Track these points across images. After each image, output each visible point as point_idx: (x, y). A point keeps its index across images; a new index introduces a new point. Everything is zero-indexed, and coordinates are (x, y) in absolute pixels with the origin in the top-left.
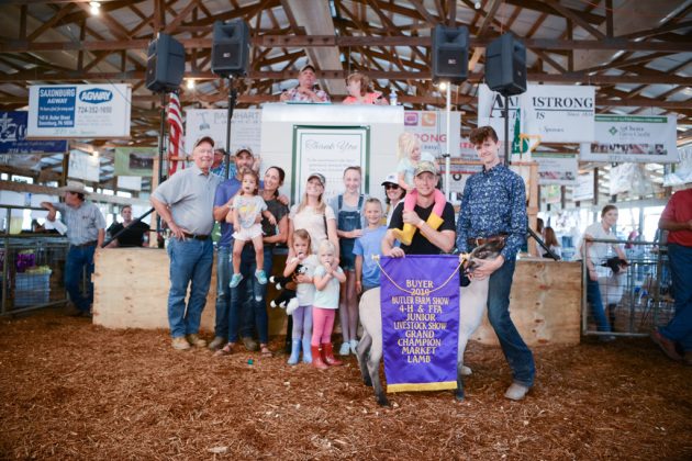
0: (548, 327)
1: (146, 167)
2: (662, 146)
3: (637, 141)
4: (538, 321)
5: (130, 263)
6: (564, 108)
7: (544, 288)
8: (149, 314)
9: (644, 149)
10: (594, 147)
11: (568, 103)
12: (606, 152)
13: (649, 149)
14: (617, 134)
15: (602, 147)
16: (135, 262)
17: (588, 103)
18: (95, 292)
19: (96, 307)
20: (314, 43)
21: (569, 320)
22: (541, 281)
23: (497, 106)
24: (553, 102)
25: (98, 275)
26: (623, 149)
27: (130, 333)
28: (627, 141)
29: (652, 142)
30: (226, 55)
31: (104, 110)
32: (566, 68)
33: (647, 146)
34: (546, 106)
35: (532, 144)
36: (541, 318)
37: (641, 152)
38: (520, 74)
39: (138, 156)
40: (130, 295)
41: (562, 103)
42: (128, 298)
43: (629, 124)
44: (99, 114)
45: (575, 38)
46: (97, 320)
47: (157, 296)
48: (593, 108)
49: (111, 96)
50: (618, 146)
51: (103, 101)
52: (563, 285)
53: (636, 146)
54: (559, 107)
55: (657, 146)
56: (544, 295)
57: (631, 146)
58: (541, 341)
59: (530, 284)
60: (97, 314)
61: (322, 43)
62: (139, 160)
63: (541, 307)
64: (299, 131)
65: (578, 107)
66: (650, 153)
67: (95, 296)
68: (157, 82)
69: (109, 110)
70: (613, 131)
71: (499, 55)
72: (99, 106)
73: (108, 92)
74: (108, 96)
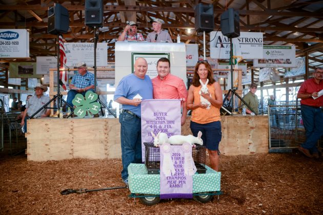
0: (254, 146)
1: (28, 73)
2: (289, 60)
3: (279, 57)
4: (250, 144)
5: (47, 126)
6: (250, 43)
7: (252, 128)
8: (59, 152)
9: (282, 61)
10: (259, 61)
11: (251, 40)
12: (265, 63)
13: (283, 61)
14: (270, 54)
15: (263, 60)
16: (50, 126)
17: (260, 40)
18: (28, 142)
19: (29, 151)
20: (129, 9)
21: (264, 142)
22: (251, 125)
23: (219, 42)
24: (244, 40)
25: (29, 133)
26: (273, 61)
27: (49, 163)
28: (274, 58)
29: (285, 58)
30: (92, 16)
31: (14, 43)
32: (246, 23)
33: (282, 60)
34: (241, 42)
35: (238, 60)
36: (251, 142)
37: (280, 63)
38: (237, 28)
39: (23, 67)
40: (48, 143)
41: (248, 40)
42: (46, 145)
43: (274, 50)
44: (11, 45)
45: (250, 9)
46: (30, 158)
47: (63, 143)
48: (262, 43)
49: (18, 36)
50: (270, 60)
51: (13, 38)
52: (260, 127)
53: (278, 60)
54: (247, 43)
55: (287, 60)
56: (252, 131)
57: (276, 60)
58: (251, 153)
59: (246, 127)
60: (29, 154)
61: (133, 9)
62: (24, 69)
63: (251, 137)
64: (135, 56)
65: (256, 43)
66: (284, 63)
67: (28, 144)
68: (56, 30)
69: (17, 43)
70: (268, 53)
71: (228, 19)
72: (11, 41)
73: (16, 33)
74: (16, 35)
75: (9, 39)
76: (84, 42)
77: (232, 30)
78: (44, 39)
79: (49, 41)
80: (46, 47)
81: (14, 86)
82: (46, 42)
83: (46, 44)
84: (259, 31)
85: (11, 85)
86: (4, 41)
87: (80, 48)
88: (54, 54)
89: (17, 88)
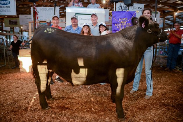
1: (15, 24)
6: (137, 9)
11: (138, 8)
17: (143, 8)
19: (21, 66)
24: (134, 8)
31: (7, 7)
34: (132, 9)
38: (132, 1)
44: (6, 8)
46: (22, 70)
51: (7, 4)
54: (136, 9)
60: (21, 68)
64: (77, 15)
65: (140, 10)
69: (9, 7)
72: (6, 6)
73: (8, 1)
74: (8, 2)
75: (5, 4)
76: (45, 6)
77: (130, 2)
78: (22, 5)
79: (25, 6)
80: (24, 9)
81: (6, 31)
82: (24, 6)
83: (24, 8)
84: (142, 3)
85: (5, 31)
86: (2, 5)
87: (44, 10)
88: (28, 13)
89: (8, 32)
